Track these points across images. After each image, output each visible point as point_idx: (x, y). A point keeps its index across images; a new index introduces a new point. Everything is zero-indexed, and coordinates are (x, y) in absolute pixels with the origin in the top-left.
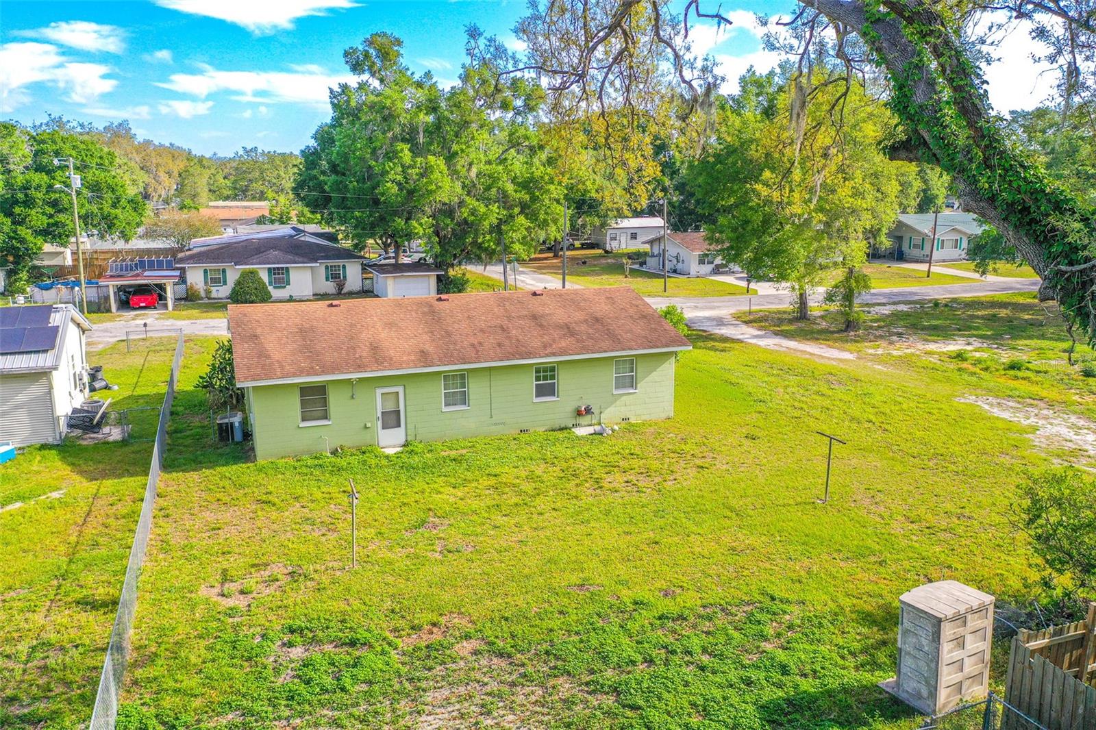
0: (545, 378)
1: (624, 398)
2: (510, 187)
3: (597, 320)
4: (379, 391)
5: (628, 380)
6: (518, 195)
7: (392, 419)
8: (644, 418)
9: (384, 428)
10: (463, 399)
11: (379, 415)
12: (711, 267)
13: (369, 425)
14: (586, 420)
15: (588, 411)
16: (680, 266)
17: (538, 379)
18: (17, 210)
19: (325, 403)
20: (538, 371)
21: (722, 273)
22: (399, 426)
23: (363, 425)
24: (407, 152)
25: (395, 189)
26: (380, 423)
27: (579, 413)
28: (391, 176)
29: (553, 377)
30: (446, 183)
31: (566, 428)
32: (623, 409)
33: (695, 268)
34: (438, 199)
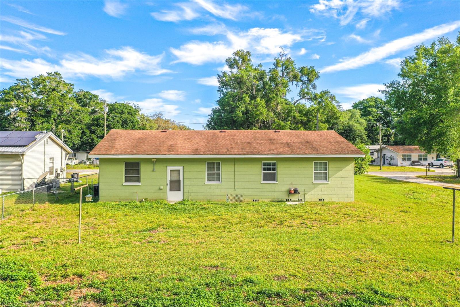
0: (269, 169)
1: (321, 186)
2: (297, 115)
3: (308, 142)
4: (169, 169)
5: (323, 175)
6: (301, 118)
7: (175, 186)
8: (334, 200)
9: (171, 190)
10: (218, 177)
11: (168, 182)
12: (409, 162)
13: (162, 187)
14: (295, 197)
15: (296, 191)
16: (392, 162)
17: (264, 169)
18: (93, 128)
19: (138, 172)
20: (264, 165)
21: (416, 165)
22: (180, 190)
23: (158, 187)
24: (247, 98)
25: (240, 115)
26: (168, 187)
27: (290, 193)
28: (240, 108)
29: (274, 169)
30: (264, 111)
31: (282, 201)
32: (320, 193)
33: (400, 161)
34: (261, 118)
